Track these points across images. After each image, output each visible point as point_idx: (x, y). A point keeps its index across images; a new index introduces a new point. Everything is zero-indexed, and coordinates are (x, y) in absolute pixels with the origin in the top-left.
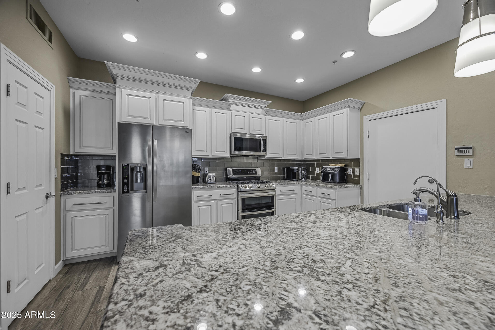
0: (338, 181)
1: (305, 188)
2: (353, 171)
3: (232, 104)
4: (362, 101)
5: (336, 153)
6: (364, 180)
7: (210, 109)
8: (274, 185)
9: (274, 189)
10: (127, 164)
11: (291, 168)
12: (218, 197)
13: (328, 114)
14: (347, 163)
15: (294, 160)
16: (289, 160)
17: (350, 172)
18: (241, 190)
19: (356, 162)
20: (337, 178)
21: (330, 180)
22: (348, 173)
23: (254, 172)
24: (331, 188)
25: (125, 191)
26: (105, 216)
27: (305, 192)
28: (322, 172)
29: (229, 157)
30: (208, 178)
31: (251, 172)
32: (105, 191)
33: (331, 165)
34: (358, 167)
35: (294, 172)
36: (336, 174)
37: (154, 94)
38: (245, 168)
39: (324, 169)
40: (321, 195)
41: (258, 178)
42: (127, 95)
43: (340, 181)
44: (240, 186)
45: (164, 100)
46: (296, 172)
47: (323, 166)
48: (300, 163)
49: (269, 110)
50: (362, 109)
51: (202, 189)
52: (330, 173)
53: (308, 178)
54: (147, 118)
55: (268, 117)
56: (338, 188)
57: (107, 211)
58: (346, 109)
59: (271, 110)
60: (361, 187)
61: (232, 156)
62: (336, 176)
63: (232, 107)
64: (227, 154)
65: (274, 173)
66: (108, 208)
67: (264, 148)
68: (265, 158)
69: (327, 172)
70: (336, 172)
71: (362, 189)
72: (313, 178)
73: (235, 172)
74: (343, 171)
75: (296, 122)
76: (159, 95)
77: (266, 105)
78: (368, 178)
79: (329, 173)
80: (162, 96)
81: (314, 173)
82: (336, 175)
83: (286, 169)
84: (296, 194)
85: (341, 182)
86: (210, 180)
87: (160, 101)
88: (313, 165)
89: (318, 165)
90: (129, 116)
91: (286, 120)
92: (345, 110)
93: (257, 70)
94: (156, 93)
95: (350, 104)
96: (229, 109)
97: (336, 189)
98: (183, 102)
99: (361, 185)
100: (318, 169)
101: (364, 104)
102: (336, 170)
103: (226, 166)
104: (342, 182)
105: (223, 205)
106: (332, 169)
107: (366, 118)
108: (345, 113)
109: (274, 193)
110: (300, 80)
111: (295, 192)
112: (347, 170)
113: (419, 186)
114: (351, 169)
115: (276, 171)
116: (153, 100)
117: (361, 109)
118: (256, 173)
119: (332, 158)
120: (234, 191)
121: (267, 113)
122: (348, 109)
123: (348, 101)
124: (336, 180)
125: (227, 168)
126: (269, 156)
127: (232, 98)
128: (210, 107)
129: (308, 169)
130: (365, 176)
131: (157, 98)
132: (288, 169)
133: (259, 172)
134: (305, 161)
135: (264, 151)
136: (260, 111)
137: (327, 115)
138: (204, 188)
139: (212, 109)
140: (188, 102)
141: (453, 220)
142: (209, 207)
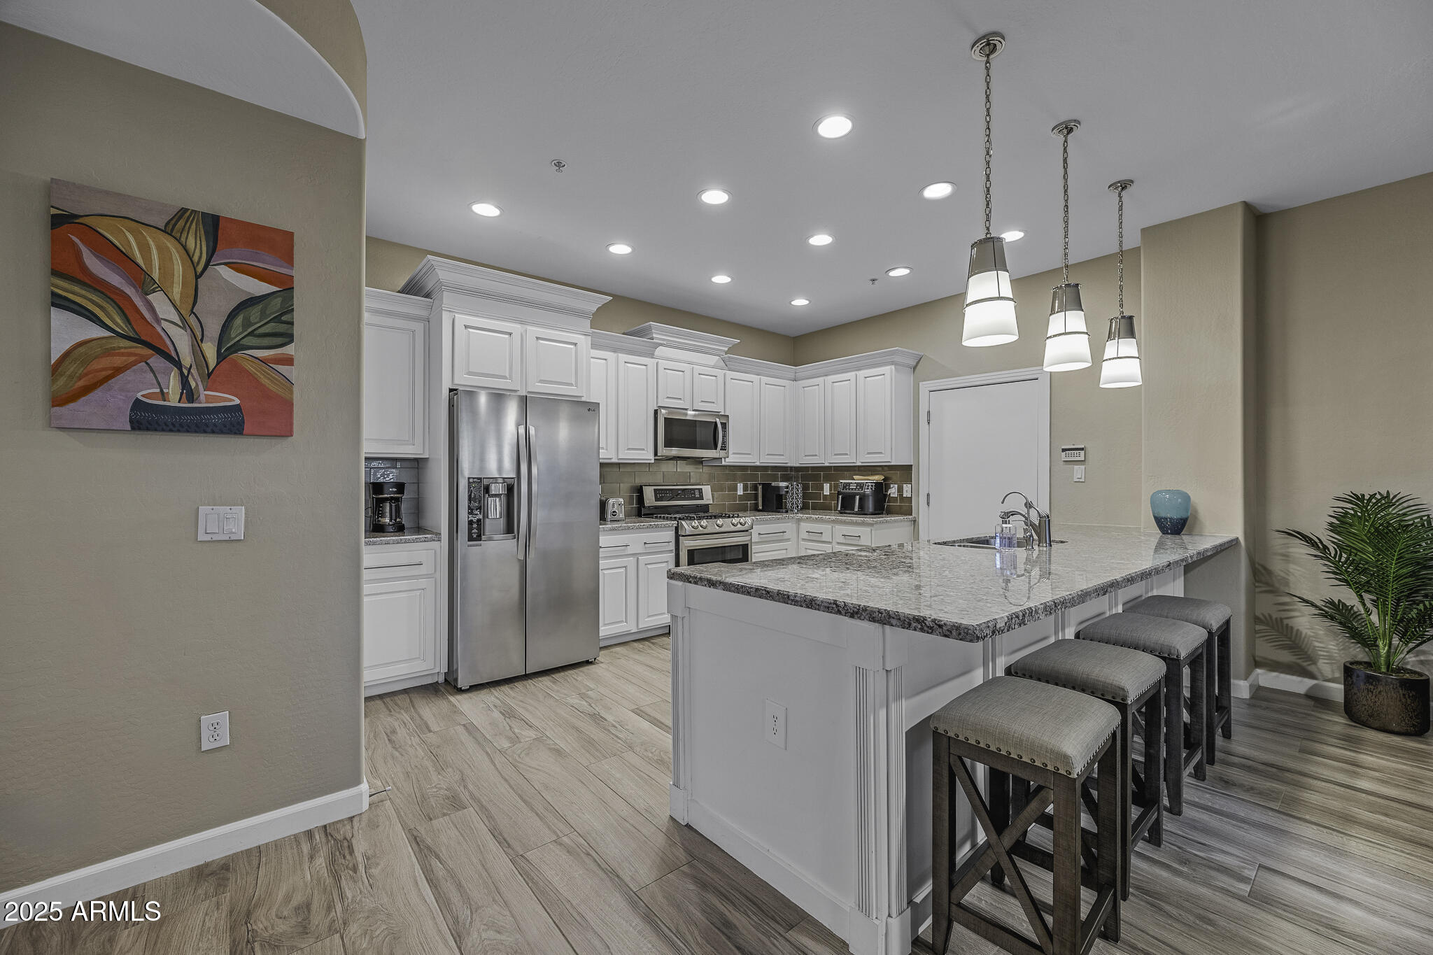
0: (871, 510)
1: (805, 526)
2: (900, 490)
3: (661, 345)
4: (917, 353)
5: (869, 453)
6: (920, 506)
7: (616, 355)
8: (749, 520)
9: (747, 531)
10: (478, 479)
11: (773, 484)
12: (639, 548)
13: (854, 373)
14: (889, 474)
15: (776, 467)
16: (765, 468)
17: (893, 491)
18: (688, 533)
19: (905, 472)
20: (870, 505)
21: (856, 510)
22: (890, 494)
23: (697, 496)
24: (863, 524)
25: (475, 536)
26: (418, 593)
27: (806, 536)
28: (839, 493)
29: (653, 461)
30: (610, 510)
31: (693, 494)
32: (420, 538)
33: (858, 479)
34: (909, 481)
35: (781, 493)
36: (868, 496)
37: (519, 326)
38: (677, 485)
39: (844, 487)
40: (842, 540)
41: (705, 508)
42: (466, 327)
43: (875, 510)
44: (683, 522)
45: (538, 338)
46: (784, 493)
47: (841, 481)
48: (788, 473)
49: (733, 358)
50: (918, 367)
51: (609, 532)
52: (857, 494)
53: (805, 507)
54: (505, 377)
55: (730, 374)
56: (876, 523)
57: (423, 583)
58: (888, 367)
59: (737, 359)
60: (915, 521)
61: (659, 460)
62: (868, 501)
63: (660, 351)
64: (649, 456)
65: (735, 497)
66: (425, 577)
67: (724, 443)
68: (723, 463)
69: (849, 493)
70: (868, 491)
71: (916, 523)
72: (816, 508)
73: (659, 494)
74: (880, 489)
75: (784, 385)
76: (529, 328)
77: (726, 347)
78: (928, 504)
79: (853, 496)
80: (534, 331)
81: (817, 496)
82: (868, 498)
83: (760, 487)
84: (788, 540)
85: (877, 512)
86: (614, 513)
87: (530, 340)
88: (816, 478)
89: (828, 479)
90: (470, 373)
91: (765, 379)
92: (888, 370)
93: (721, 279)
94: (522, 323)
95: (897, 359)
96: (652, 356)
97: (871, 525)
98: (575, 344)
99: (915, 517)
100: (827, 487)
101: (921, 359)
102: (868, 489)
103: (638, 482)
104: (879, 512)
105: (649, 566)
106: (861, 486)
107: (925, 387)
108: (888, 376)
109: (748, 538)
110: (800, 302)
111: (786, 536)
112: (888, 487)
113: (1008, 507)
114: (896, 486)
115: (740, 492)
116: (516, 338)
117: (915, 368)
118: (701, 498)
119: (861, 464)
120: (669, 535)
121: (727, 365)
122: (893, 367)
123: (893, 353)
124: (868, 508)
125: (641, 487)
126: (732, 459)
127: (659, 331)
128: (615, 350)
129: (805, 488)
130: (923, 499)
131: (524, 334)
132: (766, 487)
133: (708, 496)
134: (797, 469)
135: (723, 448)
136: (714, 360)
137: (851, 375)
138: (614, 529)
139: (620, 355)
140: (584, 341)
141: (1045, 549)
142: (623, 570)
